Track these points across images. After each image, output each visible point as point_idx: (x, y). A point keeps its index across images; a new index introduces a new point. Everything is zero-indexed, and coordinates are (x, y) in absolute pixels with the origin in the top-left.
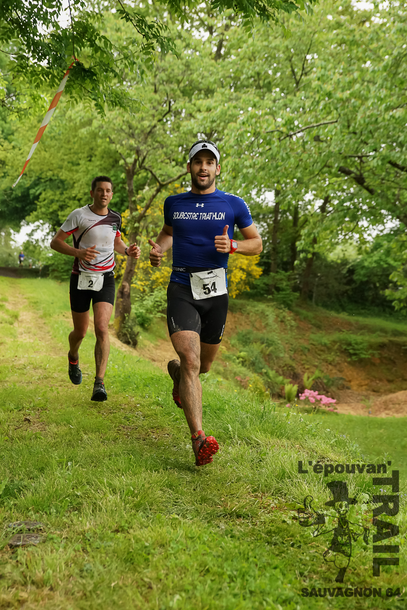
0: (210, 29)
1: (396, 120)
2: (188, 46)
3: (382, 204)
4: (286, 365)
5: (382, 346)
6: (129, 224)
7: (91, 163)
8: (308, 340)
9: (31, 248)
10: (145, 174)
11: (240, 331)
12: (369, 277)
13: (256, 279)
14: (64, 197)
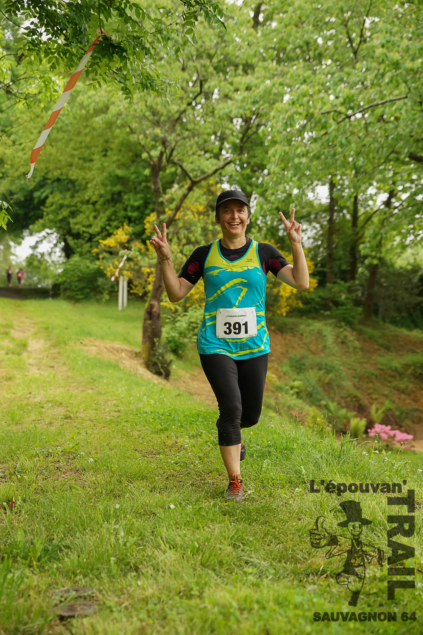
4: (349, 395)
7: (107, 159)
8: (376, 364)
9: (36, 263)
10: (173, 169)
11: (292, 356)
13: (309, 292)
14: (75, 200)
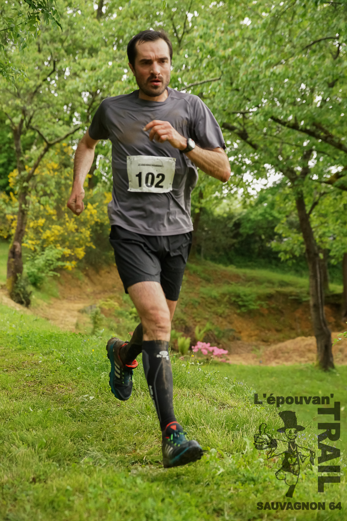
1: (277, 76)
3: (264, 158)
4: (177, 319)
5: (269, 297)
6: (18, 184)
8: (198, 294)
10: (32, 133)
12: (254, 229)
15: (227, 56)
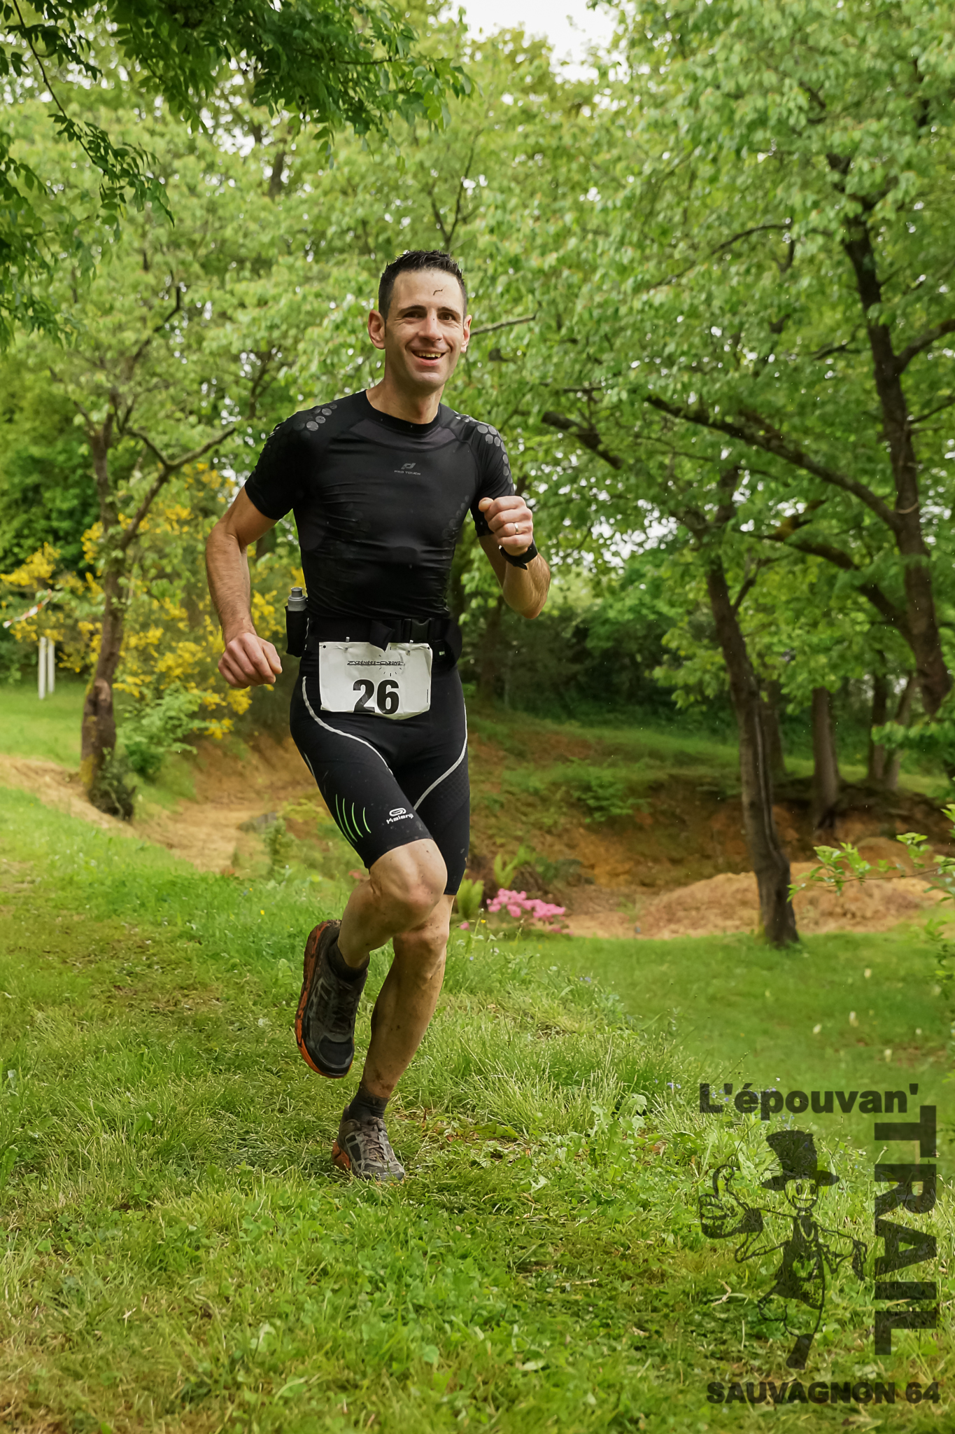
0: (256, 131)
1: (657, 310)
2: (210, 168)
3: (637, 486)
5: (655, 788)
6: (103, 554)
7: (13, 426)
8: (501, 784)
10: (131, 444)
12: (619, 641)
15: (546, 267)
